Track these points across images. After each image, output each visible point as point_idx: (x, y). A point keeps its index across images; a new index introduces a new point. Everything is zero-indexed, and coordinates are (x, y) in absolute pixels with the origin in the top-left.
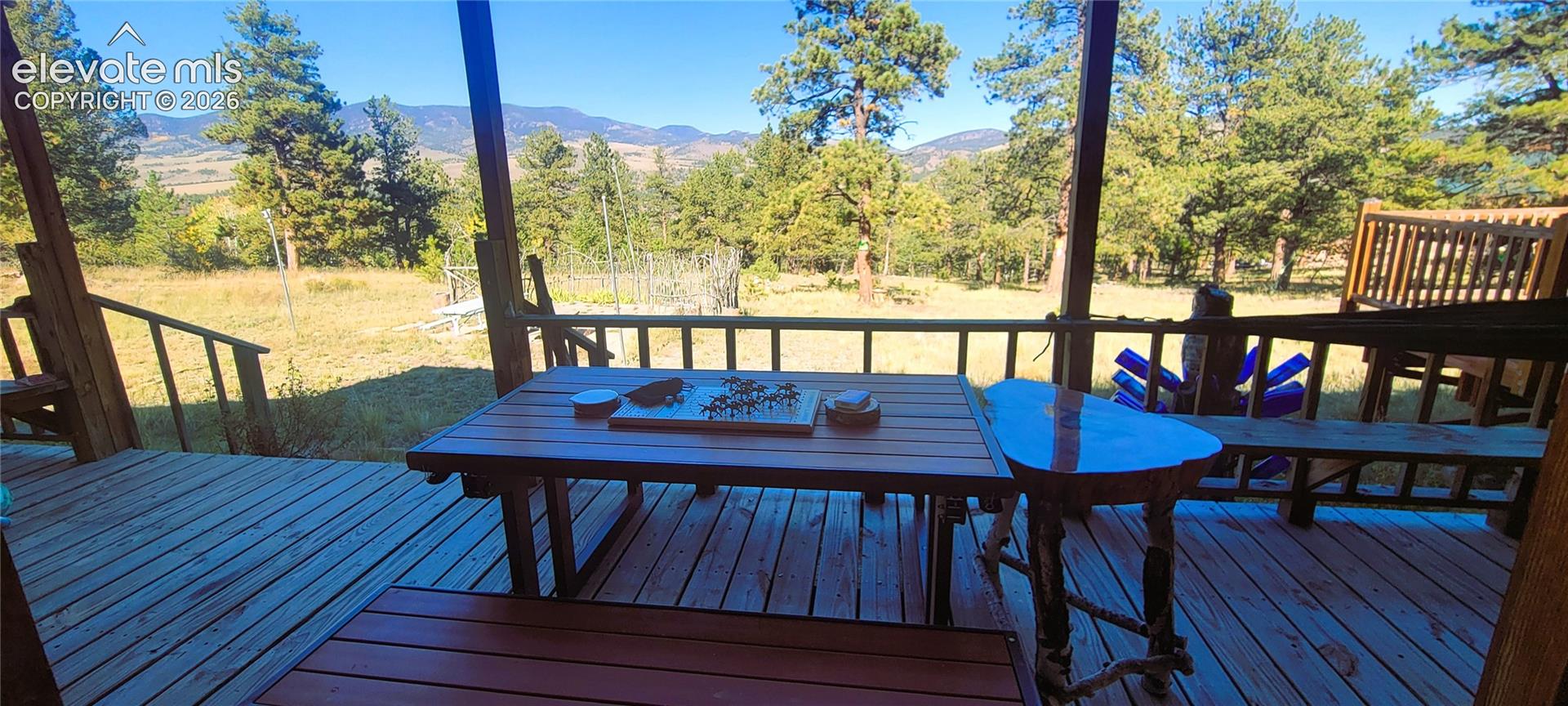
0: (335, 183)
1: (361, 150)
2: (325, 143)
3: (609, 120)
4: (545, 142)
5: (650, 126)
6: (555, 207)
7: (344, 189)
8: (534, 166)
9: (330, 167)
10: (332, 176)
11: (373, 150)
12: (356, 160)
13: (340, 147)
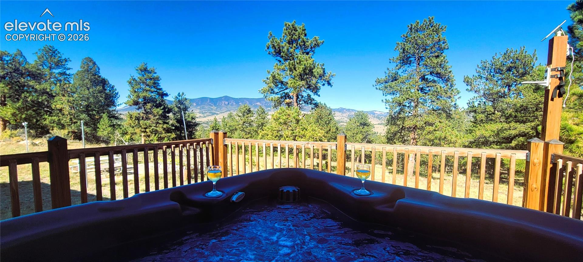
1: (167, 109)
2: (155, 106)
7: (160, 121)
8: (240, 116)
9: (156, 114)
10: (156, 117)
12: (165, 112)
13: (159, 108)
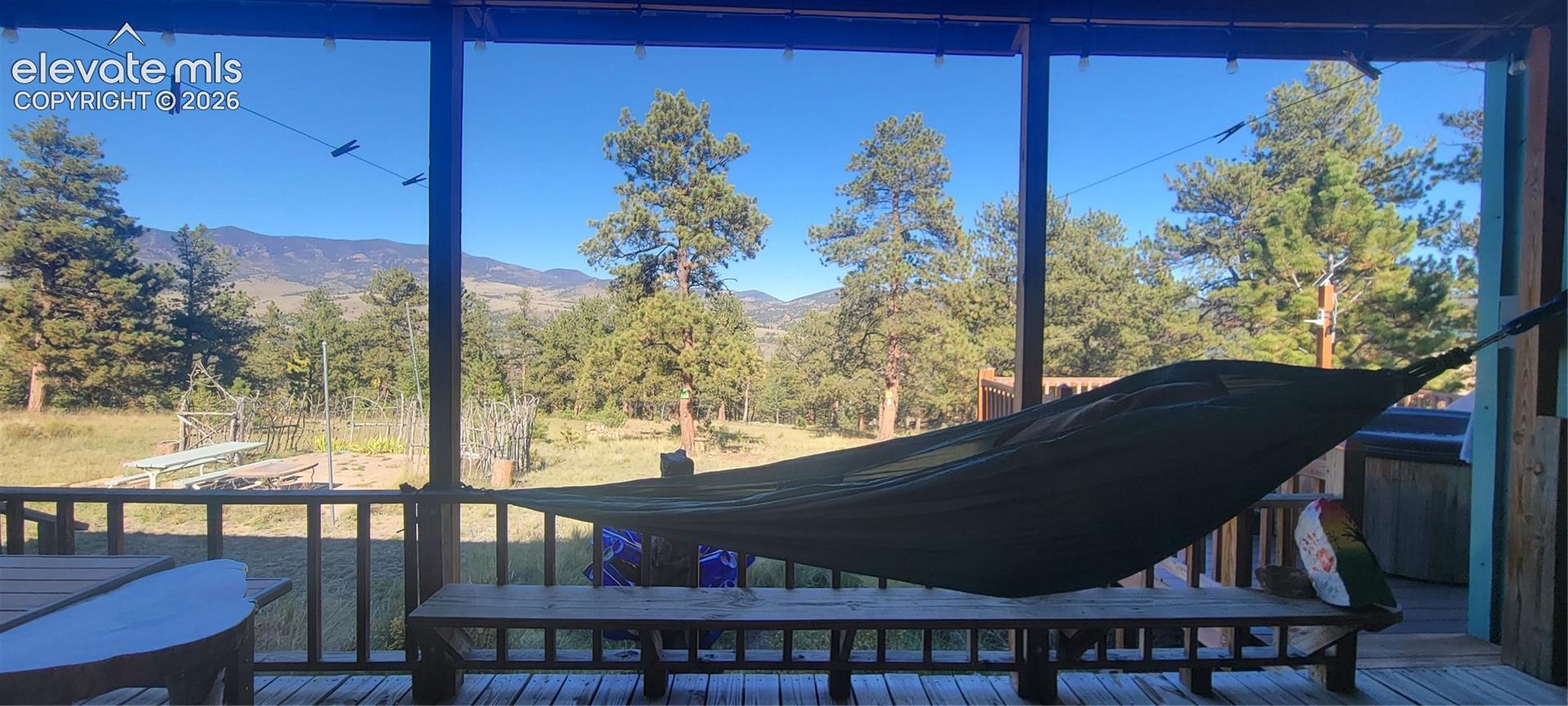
0: (110, 313)
1: (154, 280)
2: (106, 270)
3: (493, 261)
4: (394, 280)
5: (535, 268)
6: (397, 346)
7: (123, 322)
8: (378, 303)
9: (109, 297)
10: (109, 306)
11: (171, 280)
12: (145, 291)
13: (126, 276)
